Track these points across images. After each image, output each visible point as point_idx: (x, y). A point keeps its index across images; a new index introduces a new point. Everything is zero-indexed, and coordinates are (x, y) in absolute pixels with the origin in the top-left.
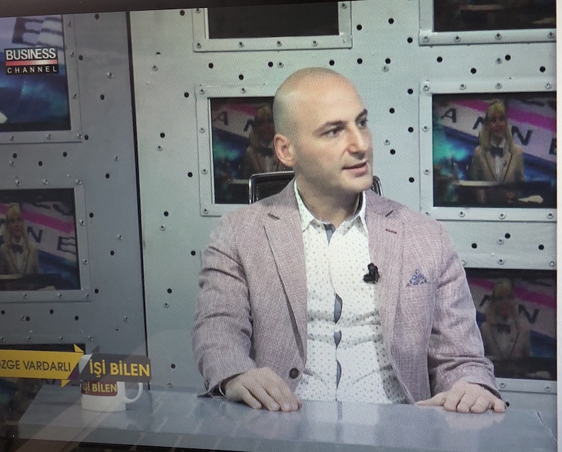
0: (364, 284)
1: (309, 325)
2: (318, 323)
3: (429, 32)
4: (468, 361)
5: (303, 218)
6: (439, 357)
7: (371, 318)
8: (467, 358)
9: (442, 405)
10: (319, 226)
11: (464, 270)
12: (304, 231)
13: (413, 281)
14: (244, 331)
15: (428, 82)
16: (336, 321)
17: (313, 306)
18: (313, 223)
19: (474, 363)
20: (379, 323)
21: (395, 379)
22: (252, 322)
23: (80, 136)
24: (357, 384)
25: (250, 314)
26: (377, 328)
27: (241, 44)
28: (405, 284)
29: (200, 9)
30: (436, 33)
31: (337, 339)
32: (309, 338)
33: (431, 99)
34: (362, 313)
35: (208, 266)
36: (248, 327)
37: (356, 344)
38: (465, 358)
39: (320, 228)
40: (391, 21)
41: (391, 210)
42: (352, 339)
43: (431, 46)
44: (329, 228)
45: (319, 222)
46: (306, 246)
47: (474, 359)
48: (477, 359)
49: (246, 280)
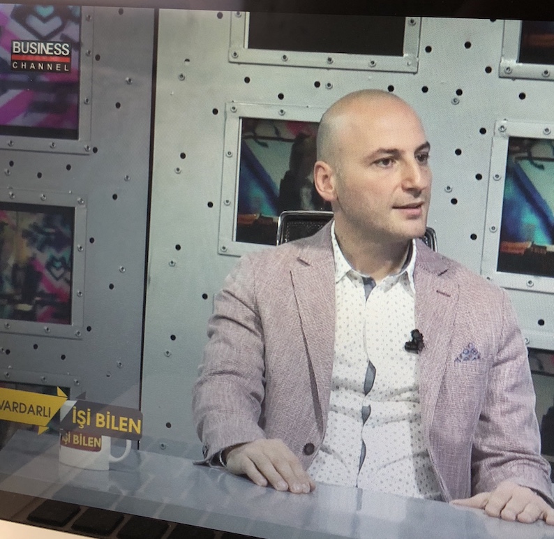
0: (404, 353)
1: (333, 394)
2: (343, 393)
3: (512, 62)
4: (520, 458)
5: (339, 267)
6: (485, 449)
7: (408, 394)
8: (520, 454)
9: (483, 508)
10: (356, 279)
11: (526, 349)
12: (337, 283)
13: (464, 356)
14: (255, 395)
15: (505, 122)
16: (366, 392)
17: (340, 372)
18: (348, 274)
19: (526, 461)
20: (417, 401)
21: (430, 469)
22: (265, 384)
23: (88, 147)
24: (383, 470)
25: (264, 375)
26: (414, 406)
27: (285, 57)
28: (454, 358)
29: (241, 13)
30: (521, 64)
31: (365, 415)
32: (332, 410)
33: (507, 141)
34: (399, 386)
35: (220, 313)
36: (260, 390)
37: (387, 423)
38: (517, 455)
39: (357, 282)
40: (468, 45)
41: (445, 269)
42: (383, 416)
43: (514, 79)
44: (369, 283)
45: (357, 273)
46: (338, 301)
47: (528, 456)
48: (532, 457)
49: (263, 334)
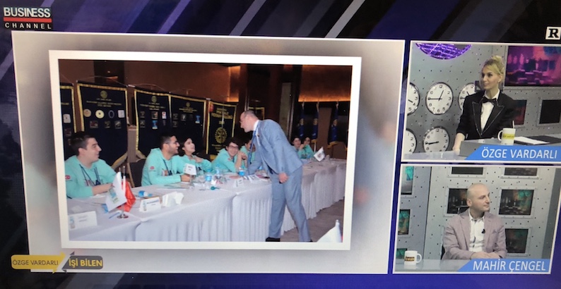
0: (481, 234)
5: (470, 218)
7: (482, 242)
8: (502, 249)
10: (473, 220)
11: (504, 229)
12: (470, 221)
13: (493, 232)
16: (474, 243)
23: (414, 196)
26: (483, 244)
27: (459, 176)
28: (491, 233)
30: (505, 176)
33: (501, 190)
34: (480, 240)
40: (495, 172)
43: (503, 178)
46: (470, 225)
48: (504, 249)
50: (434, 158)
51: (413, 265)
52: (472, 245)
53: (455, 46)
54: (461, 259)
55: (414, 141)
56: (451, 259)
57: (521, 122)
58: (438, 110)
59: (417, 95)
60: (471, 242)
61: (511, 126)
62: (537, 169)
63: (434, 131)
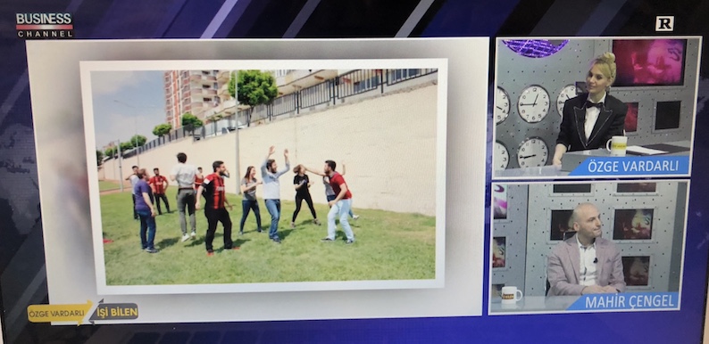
0: (593, 264)
4: (619, 282)
5: (578, 245)
7: (594, 273)
11: (621, 257)
12: (579, 249)
13: (607, 261)
15: (614, 206)
16: (585, 275)
17: (580, 271)
18: (581, 247)
20: (596, 274)
23: (509, 221)
26: (596, 276)
27: (562, 194)
28: (605, 263)
30: (617, 193)
33: (614, 211)
34: (592, 272)
39: (583, 248)
43: (616, 196)
45: (583, 246)
46: (579, 254)
48: (622, 281)
50: (531, 174)
51: (512, 303)
52: (582, 277)
53: (549, 42)
54: (571, 295)
55: (506, 155)
56: (559, 295)
57: (633, 129)
58: (533, 118)
59: (506, 101)
60: (581, 274)
61: (621, 134)
62: (655, 184)
63: (530, 142)
